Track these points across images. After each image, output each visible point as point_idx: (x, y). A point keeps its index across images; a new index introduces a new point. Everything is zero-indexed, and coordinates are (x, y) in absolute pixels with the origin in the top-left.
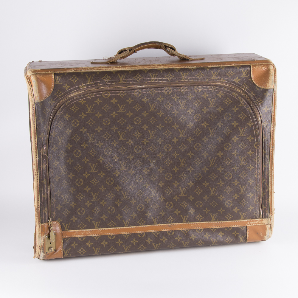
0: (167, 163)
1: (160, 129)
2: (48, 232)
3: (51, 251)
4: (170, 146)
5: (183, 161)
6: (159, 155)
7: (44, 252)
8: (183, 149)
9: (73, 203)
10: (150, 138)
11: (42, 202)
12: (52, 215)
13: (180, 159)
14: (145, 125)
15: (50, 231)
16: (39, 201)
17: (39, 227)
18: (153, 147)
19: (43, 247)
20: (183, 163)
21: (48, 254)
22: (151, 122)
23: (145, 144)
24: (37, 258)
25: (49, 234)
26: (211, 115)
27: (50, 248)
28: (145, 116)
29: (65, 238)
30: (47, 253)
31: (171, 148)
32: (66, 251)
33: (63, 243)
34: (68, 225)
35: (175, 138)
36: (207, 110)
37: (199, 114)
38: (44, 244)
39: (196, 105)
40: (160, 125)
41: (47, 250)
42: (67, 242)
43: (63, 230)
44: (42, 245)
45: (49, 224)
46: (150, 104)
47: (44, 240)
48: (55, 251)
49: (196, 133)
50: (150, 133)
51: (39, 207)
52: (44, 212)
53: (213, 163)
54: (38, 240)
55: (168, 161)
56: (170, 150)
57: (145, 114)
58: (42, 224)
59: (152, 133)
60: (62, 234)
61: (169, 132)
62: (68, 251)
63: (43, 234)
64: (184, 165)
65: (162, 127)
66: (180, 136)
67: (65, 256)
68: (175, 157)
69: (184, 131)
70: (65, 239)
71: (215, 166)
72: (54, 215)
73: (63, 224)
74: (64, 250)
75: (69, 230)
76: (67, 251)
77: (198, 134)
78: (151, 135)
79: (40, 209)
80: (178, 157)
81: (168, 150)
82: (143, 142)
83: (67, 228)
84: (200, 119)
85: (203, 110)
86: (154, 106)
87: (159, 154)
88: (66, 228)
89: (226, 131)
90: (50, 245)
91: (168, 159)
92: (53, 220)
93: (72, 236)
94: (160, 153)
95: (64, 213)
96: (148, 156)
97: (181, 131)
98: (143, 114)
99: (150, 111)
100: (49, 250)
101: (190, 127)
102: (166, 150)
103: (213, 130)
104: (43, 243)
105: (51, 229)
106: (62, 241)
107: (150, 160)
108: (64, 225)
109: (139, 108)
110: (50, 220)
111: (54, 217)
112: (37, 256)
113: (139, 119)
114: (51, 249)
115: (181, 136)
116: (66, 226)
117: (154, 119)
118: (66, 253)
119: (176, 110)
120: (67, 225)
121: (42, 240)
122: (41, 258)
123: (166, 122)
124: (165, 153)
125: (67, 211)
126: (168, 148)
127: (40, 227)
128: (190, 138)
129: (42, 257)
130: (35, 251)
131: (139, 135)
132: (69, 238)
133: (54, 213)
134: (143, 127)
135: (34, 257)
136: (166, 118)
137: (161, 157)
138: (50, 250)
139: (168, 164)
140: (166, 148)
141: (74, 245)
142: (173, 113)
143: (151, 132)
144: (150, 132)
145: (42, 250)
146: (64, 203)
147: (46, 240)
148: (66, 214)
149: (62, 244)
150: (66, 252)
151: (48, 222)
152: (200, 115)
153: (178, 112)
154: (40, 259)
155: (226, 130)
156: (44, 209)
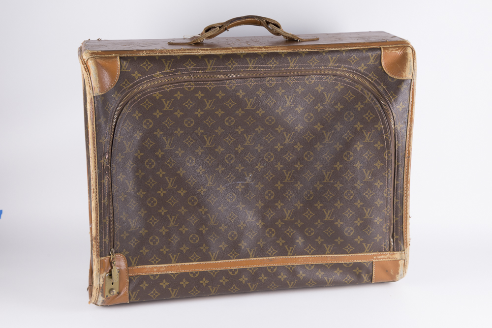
0: (267, 178)
1: (259, 132)
2: (110, 268)
3: (113, 294)
4: (272, 154)
5: (289, 174)
6: (257, 167)
7: (103, 296)
8: (289, 158)
9: (143, 229)
10: (246, 144)
11: (102, 228)
12: (115, 246)
13: (284, 171)
14: (240, 127)
15: (112, 268)
16: (97, 227)
17: (98, 262)
18: (250, 156)
19: (102, 289)
20: (289, 177)
21: (109, 299)
22: (248, 123)
23: (239, 152)
24: (93, 303)
25: (110, 271)
26: (327, 115)
27: (111, 290)
28: (240, 115)
29: (132, 277)
30: (107, 296)
31: (273, 158)
32: (132, 294)
33: (129, 283)
34: (136, 259)
35: (279, 144)
36: (321, 107)
37: (311, 113)
38: (104, 285)
39: (307, 100)
40: (260, 127)
41: (107, 293)
42: (134, 281)
43: (130, 266)
44: (101, 286)
45: (110, 258)
46: (247, 100)
47: (104, 280)
48: (119, 293)
49: (307, 138)
50: (246, 138)
51: (98, 236)
52: (105, 242)
53: (328, 178)
54: (96, 280)
55: (269, 174)
56: (272, 160)
57: (240, 112)
58: (102, 258)
59: (249, 137)
60: (128, 271)
61: (271, 136)
62: (136, 293)
63: (102, 272)
64: (290, 180)
65: (262, 129)
66: (286, 142)
67: (131, 300)
68: (279, 169)
69: (290, 135)
70: (132, 278)
71: (332, 182)
72: (117, 246)
74: (130, 293)
75: (137, 265)
76: (134, 294)
77: (309, 139)
78: (248, 140)
79: (99, 238)
80: (282, 169)
81: (269, 159)
82: (236, 149)
83: (135, 263)
84: (312, 120)
85: (317, 107)
86: (252, 102)
87: (257, 165)
88: (133, 263)
89: (346, 136)
90: (112, 287)
91: (269, 171)
92: (116, 252)
93: (141, 274)
94: (259, 164)
95: (131, 243)
96: (243, 168)
97: (287, 135)
98: (237, 112)
99: (247, 108)
100: (110, 293)
101: (299, 130)
102: (266, 160)
103: (328, 135)
104: (102, 283)
105: (113, 265)
106: (128, 280)
107: (245, 173)
108: (130, 258)
109: (232, 105)
110: (112, 252)
111: (118, 248)
112: (93, 301)
113: (233, 118)
114: (113, 292)
115: (287, 141)
116: (133, 260)
117: (252, 119)
118: (132, 296)
119: (280, 108)
120: (135, 258)
121: (102, 280)
122: (99, 303)
123: (267, 123)
124: (265, 164)
125: (136, 240)
126: (269, 157)
127: (99, 263)
128: (299, 144)
129: (101, 302)
130: (91, 295)
131: (232, 140)
132: (138, 276)
133: (118, 243)
134: (237, 130)
135: (90, 302)
136: (267, 118)
137: (259, 169)
138: (112, 293)
139: (269, 178)
140: (267, 157)
141: (144, 285)
142: (277, 111)
143: (247, 136)
144: (245, 136)
145: (100, 294)
146: (131, 230)
147: (107, 279)
148: (134, 244)
149: (128, 284)
150: (133, 296)
151: (110, 255)
152: (312, 115)
153: (283, 110)
154: (97, 305)
155: (346, 134)
156: (105, 238)
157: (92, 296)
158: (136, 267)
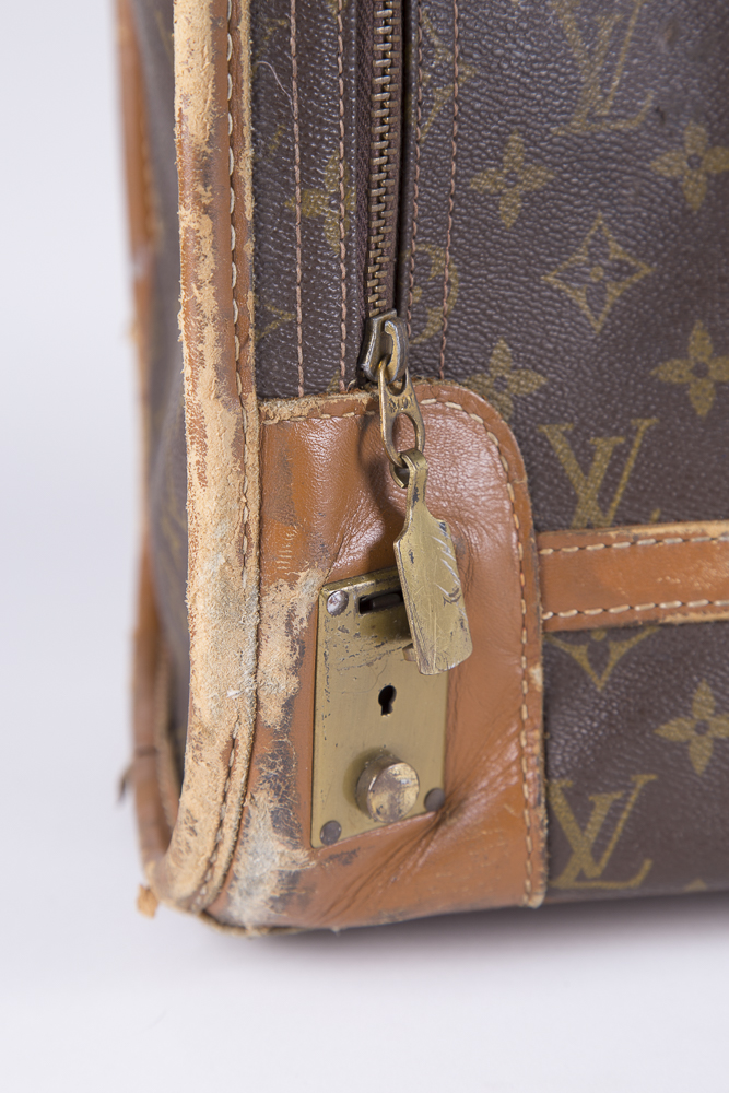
2: (368, 535)
3: (395, 814)
7: (291, 823)
9: (694, 134)
11: (278, 54)
12: (414, 297)
15: (394, 524)
16: (231, 28)
17: (239, 443)
19: (282, 752)
21: (347, 857)
24: (187, 905)
25: (382, 561)
27: (371, 766)
29: (577, 635)
30: (331, 831)
32: (582, 813)
33: (549, 700)
34: (620, 454)
38: (302, 707)
41: (329, 802)
42: (600, 683)
43: (553, 527)
44: (272, 714)
45: (370, 413)
47: (306, 653)
48: (443, 805)
51: (233, 142)
52: (313, 225)
54: (216, 647)
58: (283, 409)
60: (538, 579)
62: (617, 809)
63: (281, 559)
67: (566, 880)
70: (579, 653)
72: (434, 296)
73: (557, 438)
74: (559, 801)
75: (624, 520)
76: (598, 816)
79: (246, 172)
83: (604, 498)
88: (587, 491)
90: (379, 731)
92: (422, 366)
93: (674, 611)
95: (570, 276)
100: (358, 796)
104: (279, 683)
105: (397, 492)
106: (537, 673)
108: (560, 446)
110: (384, 356)
111: (435, 322)
112: (185, 885)
114: (396, 786)
116: (585, 469)
118: (581, 840)
120: (604, 447)
121: (277, 651)
122: (250, 906)
125: (616, 251)
127: (251, 457)
129: (269, 888)
132: (631, 629)
133: (444, 265)
135: (149, 897)
138: (378, 800)
141: (702, 728)
145: (264, 800)
146: (578, 124)
148: (597, 294)
149: (531, 712)
150: (593, 830)
151: (365, 382)
154: (225, 923)
156: (310, 180)
157: (181, 834)
158: (620, 539)
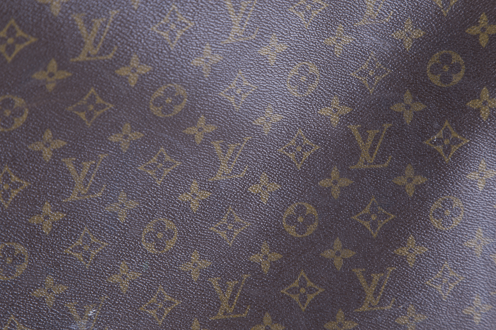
0: (153, 313)
1: (125, 146)
4: (169, 225)
5: (230, 292)
6: (116, 278)
8: (230, 234)
10: (74, 197)
13: (215, 282)
14: (48, 135)
18: (86, 239)
20: (231, 301)
22: (82, 115)
23: (47, 228)
26: (365, 66)
28: (50, 87)
31: (175, 239)
35: (195, 186)
36: (348, 39)
37: (310, 64)
39: (301, 15)
40: (127, 127)
46: (80, 23)
49: (291, 156)
50: (74, 173)
53: (376, 294)
55: (161, 298)
56: (170, 245)
57: (51, 75)
59: (85, 171)
61: (168, 158)
64: (235, 312)
65: (136, 136)
66: (219, 177)
68: (195, 276)
71: (388, 308)
77: (299, 156)
78: (79, 180)
80: (205, 274)
81: (160, 245)
82: (35, 220)
84: (312, 88)
85: (331, 41)
86: (100, 33)
87: (116, 270)
89: (440, 141)
91: (160, 289)
94: (123, 266)
96: (61, 289)
97: (225, 149)
98: (38, 76)
99: (82, 57)
101: (266, 130)
102: (150, 248)
107: (71, 306)
109: (19, 48)
113: (19, 102)
115: (223, 173)
117: (99, 100)
119: (207, 49)
123: (157, 111)
124: (145, 265)
126: (160, 235)
128: (264, 179)
131: (15, 187)
134: (37, 147)
136: (160, 92)
137: (125, 286)
139: (161, 311)
140: (152, 237)
142: (195, 62)
143: (78, 166)
144: (71, 167)
152: (313, 69)
153: (217, 58)
155: (440, 134)
